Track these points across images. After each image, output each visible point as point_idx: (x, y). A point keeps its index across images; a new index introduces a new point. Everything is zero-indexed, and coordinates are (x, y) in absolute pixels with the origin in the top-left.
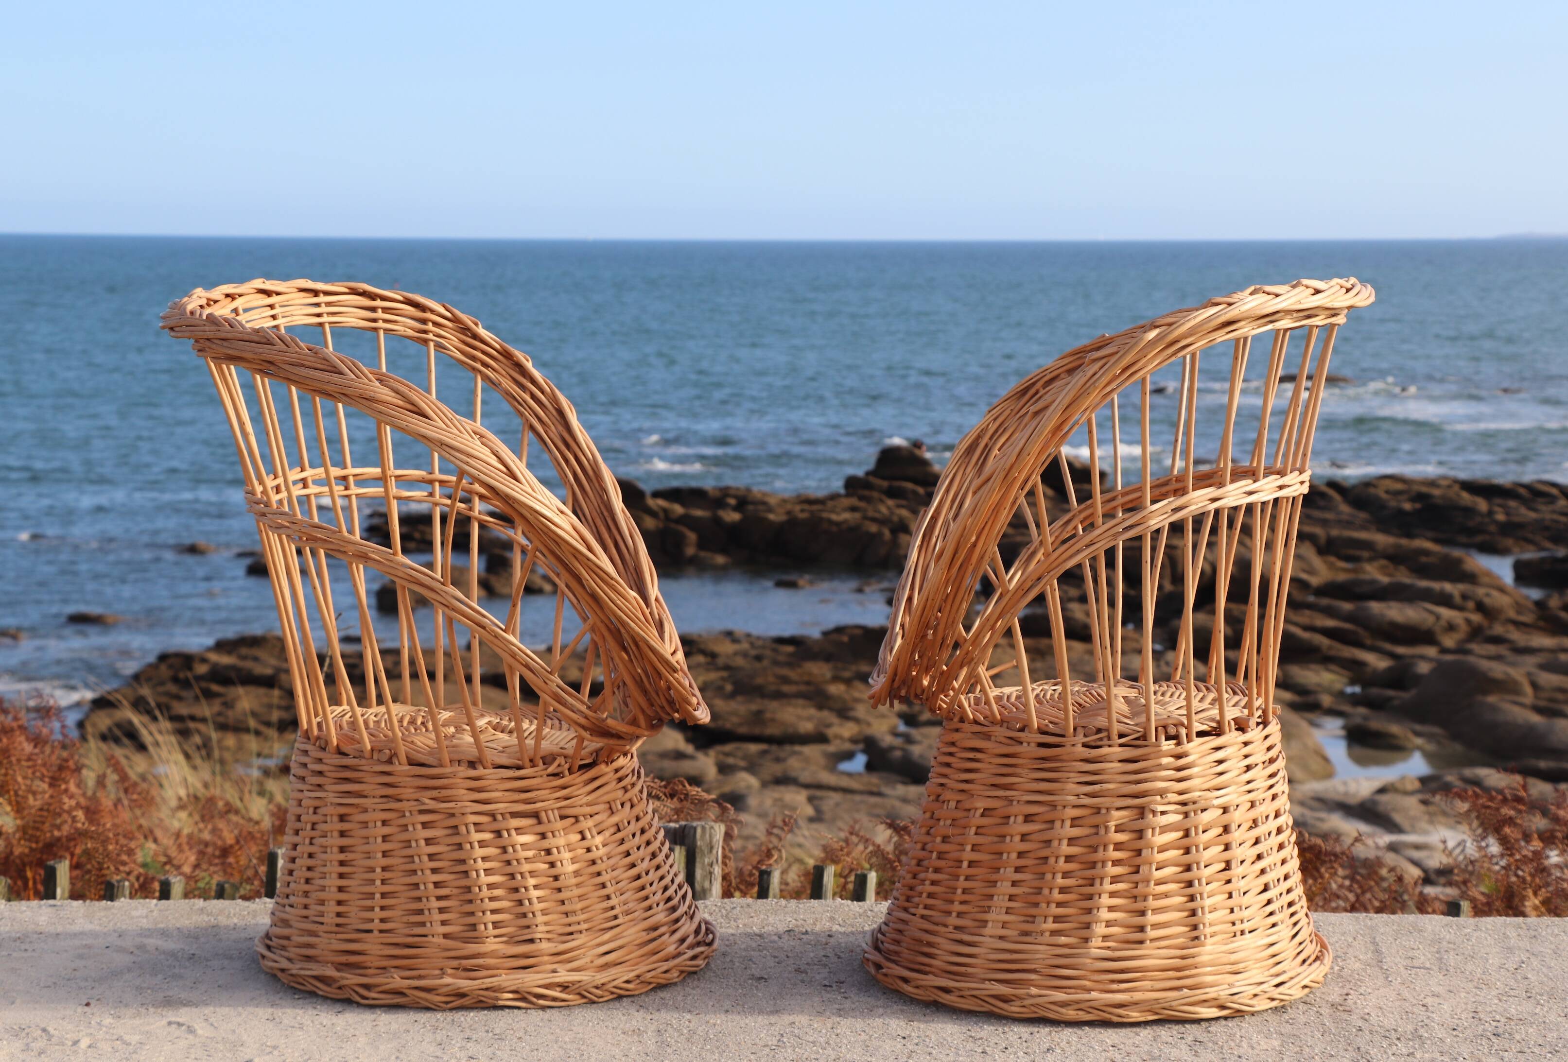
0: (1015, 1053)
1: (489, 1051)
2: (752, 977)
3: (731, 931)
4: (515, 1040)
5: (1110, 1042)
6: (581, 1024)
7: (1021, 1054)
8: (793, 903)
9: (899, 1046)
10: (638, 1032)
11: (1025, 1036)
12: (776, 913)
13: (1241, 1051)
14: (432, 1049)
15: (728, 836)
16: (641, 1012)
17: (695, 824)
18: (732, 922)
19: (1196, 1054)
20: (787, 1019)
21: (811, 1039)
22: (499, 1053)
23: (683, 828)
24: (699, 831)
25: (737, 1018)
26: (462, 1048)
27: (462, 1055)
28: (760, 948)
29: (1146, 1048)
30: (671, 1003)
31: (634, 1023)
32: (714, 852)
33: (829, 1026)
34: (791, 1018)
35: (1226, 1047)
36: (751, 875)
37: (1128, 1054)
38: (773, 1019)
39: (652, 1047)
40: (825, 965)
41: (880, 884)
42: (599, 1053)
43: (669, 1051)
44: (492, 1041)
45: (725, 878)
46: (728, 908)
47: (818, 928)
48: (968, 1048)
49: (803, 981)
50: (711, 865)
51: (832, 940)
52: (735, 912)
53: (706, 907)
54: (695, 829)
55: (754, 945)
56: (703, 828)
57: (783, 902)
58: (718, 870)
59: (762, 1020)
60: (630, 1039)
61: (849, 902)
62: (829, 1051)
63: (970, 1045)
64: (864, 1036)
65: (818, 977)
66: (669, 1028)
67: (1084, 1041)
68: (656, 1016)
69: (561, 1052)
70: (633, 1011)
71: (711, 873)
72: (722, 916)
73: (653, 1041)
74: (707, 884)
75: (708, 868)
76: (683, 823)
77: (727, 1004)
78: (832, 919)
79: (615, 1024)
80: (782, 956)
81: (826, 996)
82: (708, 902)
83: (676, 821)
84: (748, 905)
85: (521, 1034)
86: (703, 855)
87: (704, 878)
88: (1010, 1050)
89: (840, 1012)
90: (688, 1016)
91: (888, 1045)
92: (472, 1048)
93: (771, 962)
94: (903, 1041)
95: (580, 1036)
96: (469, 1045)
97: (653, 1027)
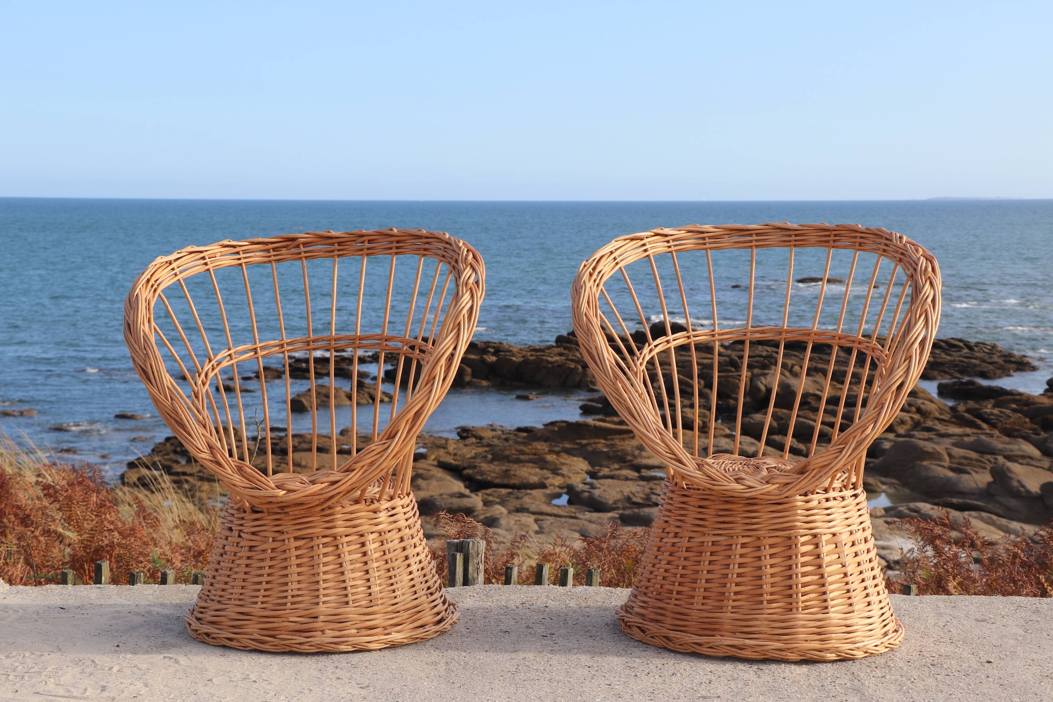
0: (654, 676)
1: (348, 675)
2: (501, 631)
3: (489, 604)
4: (364, 668)
5: (709, 670)
7: (657, 677)
8: (525, 587)
9: (586, 672)
10: (435, 663)
11: (660, 666)
12: (515, 593)
13: (785, 675)
14: (315, 673)
15: (488, 547)
16: (437, 651)
17: (469, 540)
18: (490, 599)
19: (759, 677)
20: (521, 655)
21: (535, 668)
22: (354, 676)
23: (462, 544)
24: (471, 545)
25: (492, 655)
26: (333, 673)
27: (334, 677)
28: (506, 614)
29: (730, 673)
30: (454, 646)
31: (433, 658)
32: (480, 556)
33: (546, 660)
34: (524, 656)
35: (776, 672)
36: (502, 569)
37: (719, 677)
38: (514, 655)
39: (443, 673)
40: (543, 624)
41: (576, 577)
42: (412, 676)
43: (453, 675)
44: (351, 669)
45: (486, 571)
46: (488, 590)
47: (539, 603)
49: (530, 634)
50: (478, 564)
51: (547, 609)
52: (491, 592)
53: (475, 590)
54: (468, 543)
55: (502, 612)
56: (473, 543)
57: (519, 587)
58: (482, 567)
59: (506, 656)
60: (430, 668)
61: (557, 587)
62: (546, 675)
63: (627, 672)
64: (566, 666)
65: (539, 631)
66: (453, 661)
67: (694, 669)
68: (446, 654)
69: (390, 675)
71: (478, 569)
72: (484, 595)
73: (444, 668)
74: (475, 577)
75: (476, 566)
76: (462, 540)
77: (487, 647)
78: (547, 597)
79: (422, 659)
80: (518, 618)
81: (544, 642)
82: (476, 587)
83: (458, 539)
84: (499, 589)
85: (367, 664)
86: (473, 558)
87: (474, 571)
88: (651, 674)
89: (552, 652)
90: (464, 654)
91: (580, 672)
92: (339, 673)
93: (512, 622)
94: (589, 669)
95: (401, 665)
96: (337, 671)
97: (444, 661)
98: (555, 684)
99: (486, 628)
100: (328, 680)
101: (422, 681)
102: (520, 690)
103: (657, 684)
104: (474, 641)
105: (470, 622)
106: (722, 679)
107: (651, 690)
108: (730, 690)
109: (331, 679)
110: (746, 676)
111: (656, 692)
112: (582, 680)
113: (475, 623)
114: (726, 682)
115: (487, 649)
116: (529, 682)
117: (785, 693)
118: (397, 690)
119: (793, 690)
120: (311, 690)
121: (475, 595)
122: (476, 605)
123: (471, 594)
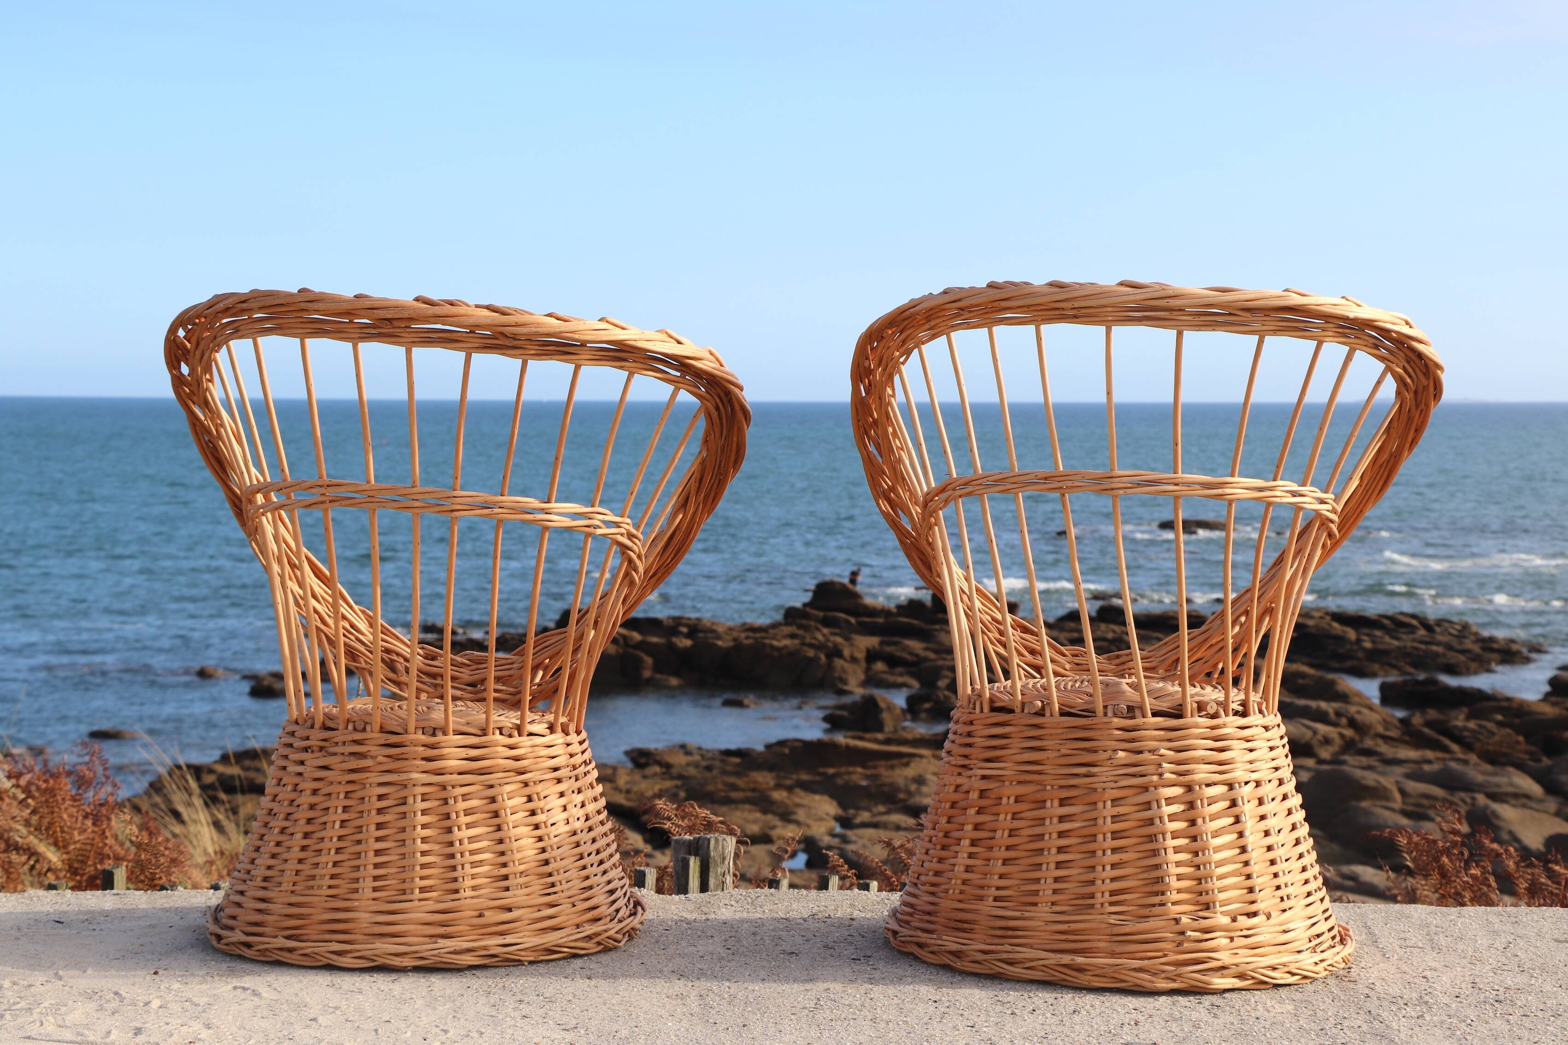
0: (1044, 1014)
1: (541, 1013)
2: (783, 952)
3: (758, 916)
4: (565, 1003)
5: (1131, 1007)
6: (626, 990)
7: (1049, 1015)
8: (804, 893)
9: (931, 1008)
10: (681, 997)
11: (1051, 1001)
13: (1258, 1014)
14: (487, 1010)
16: (683, 980)
17: (707, 837)
19: (1215, 1016)
20: (821, 986)
21: (847, 1002)
22: (551, 1013)
23: (698, 842)
24: (712, 842)
25: (772, 985)
26: (515, 1009)
27: (516, 1014)
28: (788, 929)
29: (1167, 1011)
30: (709, 974)
31: (677, 988)
32: (726, 860)
33: (863, 992)
34: (826, 985)
35: (1243, 1011)
37: (1151, 1016)
38: (809, 986)
39: (697, 1009)
40: (851, 943)
44: (544, 1004)
45: (737, 876)
46: (744, 895)
47: (839, 914)
48: (997, 1010)
49: (832, 956)
51: (854, 923)
52: (759, 900)
54: (709, 840)
55: (781, 926)
56: (717, 840)
57: (794, 891)
59: (797, 987)
60: (674, 1003)
62: (865, 1013)
63: (999, 1008)
64: (896, 1001)
65: (846, 952)
66: (710, 994)
67: (1107, 1004)
68: (696, 984)
70: (674, 979)
72: (748, 903)
73: (697, 1004)
76: (697, 836)
77: (763, 974)
78: (852, 905)
79: (659, 990)
80: (810, 936)
81: (856, 968)
82: (723, 894)
83: (690, 835)
84: (771, 895)
85: (570, 997)
86: (716, 864)
88: (1038, 1012)
89: (871, 981)
90: (727, 984)
91: (921, 1008)
92: (525, 1009)
93: (800, 940)
94: (935, 1005)
95: (627, 999)
96: (521, 1006)
97: (695, 993)
98: (883, 1024)
99: (758, 948)
100: (508, 1019)
101: (664, 1021)
102: (826, 1034)
103: (1050, 1025)
104: (741, 966)
105: (730, 940)
106: (1156, 1019)
107: (1043, 1034)
108: (1171, 1034)
109: (514, 1018)
110: (1195, 1015)
111: (1050, 1037)
112: (926, 1020)
113: (739, 941)
114: (1163, 1023)
115: (765, 977)
116: (839, 1023)
117: (1263, 1038)
118: (624, 1033)
119: (1275, 1035)
120: (482, 1033)
121: (733, 903)
122: (737, 917)
123: (727, 902)
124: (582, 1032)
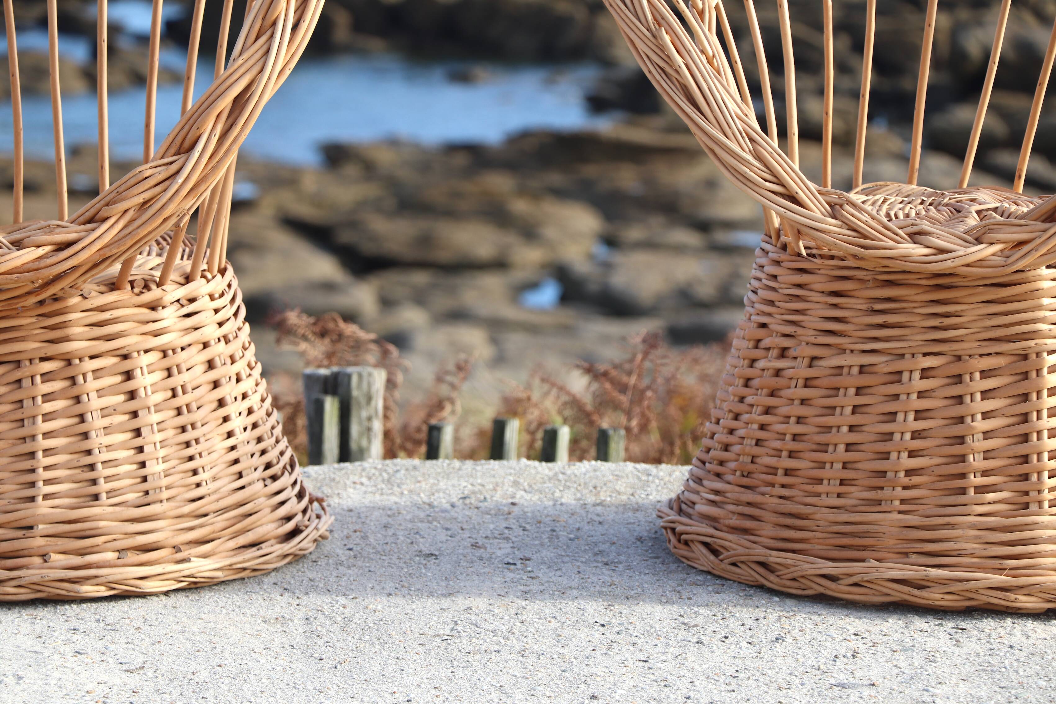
0: (737, 643)
1: (99, 645)
2: (420, 553)
3: (394, 499)
4: (133, 630)
5: (852, 631)
6: (213, 611)
7: (744, 644)
8: (469, 464)
9: (597, 635)
10: (282, 620)
11: (750, 623)
12: (447, 476)
13: (1013, 641)
14: (29, 643)
15: (390, 384)
16: (286, 595)
17: (350, 370)
18: (396, 489)
19: (958, 643)
20: (461, 602)
21: (491, 627)
22: (112, 647)
23: (335, 377)
24: (354, 380)
25: (400, 601)
26: (67, 642)
27: (68, 650)
28: (429, 519)
29: (896, 636)
30: (321, 585)
31: (277, 609)
32: (373, 403)
33: (513, 611)
34: (467, 603)
35: (994, 635)
36: (419, 430)
37: (874, 644)
38: (446, 603)
39: (300, 639)
40: (507, 539)
41: (574, 442)
42: (234, 645)
43: (320, 642)
44: (104, 633)
45: (387, 434)
46: (390, 471)
47: (498, 497)
48: (680, 637)
49: (481, 558)
50: (369, 419)
51: (515, 509)
52: (398, 475)
53: (364, 470)
54: (349, 376)
55: (422, 515)
56: (360, 376)
57: (457, 463)
58: (378, 426)
59: (431, 604)
60: (272, 629)
61: (536, 463)
62: (513, 641)
63: (682, 634)
64: (554, 624)
65: (499, 553)
66: (320, 615)
67: (821, 628)
68: (304, 600)
69: (189, 645)
70: (275, 595)
71: (369, 429)
72: (383, 481)
73: (301, 630)
74: (364, 443)
75: (366, 423)
76: (335, 369)
77: (390, 586)
78: (516, 484)
79: (254, 611)
80: (455, 527)
81: (510, 575)
82: (366, 464)
83: (327, 367)
84: (415, 468)
85: (139, 623)
86: (360, 407)
87: (361, 435)
88: (731, 639)
89: (526, 595)
90: (342, 600)
91: (584, 634)
92: (80, 641)
93: (442, 536)
94: (602, 630)
95: (212, 625)
96: (75, 637)
97: (300, 615)
98: (533, 659)
99: (388, 548)
100: (56, 657)
101: (256, 656)
102: (460, 673)
103: (744, 658)
104: (363, 574)
105: (354, 536)
106: (880, 648)
107: (732, 671)
108: (896, 671)
109: (62, 655)
110: (932, 643)
111: (741, 676)
112: (588, 652)
113: (365, 538)
114: (889, 654)
115: (392, 590)
116: (478, 657)
117: (1013, 676)
118: (204, 675)
119: (1030, 672)
120: (20, 678)
121: (364, 480)
122: (366, 502)
123: (356, 479)
124: (150, 673)
